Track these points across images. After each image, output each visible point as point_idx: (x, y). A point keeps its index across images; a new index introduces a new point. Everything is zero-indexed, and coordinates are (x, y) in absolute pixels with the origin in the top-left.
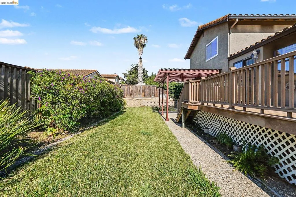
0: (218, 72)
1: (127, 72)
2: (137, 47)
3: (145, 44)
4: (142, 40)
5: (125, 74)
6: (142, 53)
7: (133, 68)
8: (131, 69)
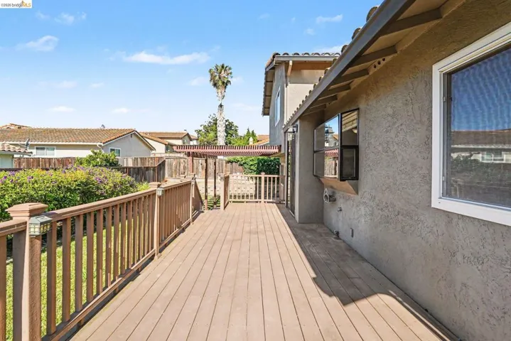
0: (277, 150)
1: (202, 128)
2: (215, 85)
3: (229, 79)
4: (223, 74)
5: (199, 132)
6: (224, 96)
7: (212, 121)
8: (210, 122)
